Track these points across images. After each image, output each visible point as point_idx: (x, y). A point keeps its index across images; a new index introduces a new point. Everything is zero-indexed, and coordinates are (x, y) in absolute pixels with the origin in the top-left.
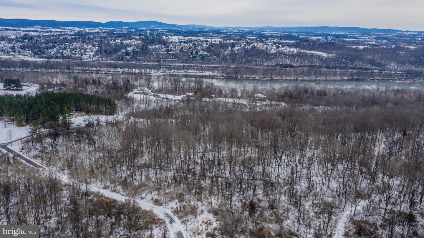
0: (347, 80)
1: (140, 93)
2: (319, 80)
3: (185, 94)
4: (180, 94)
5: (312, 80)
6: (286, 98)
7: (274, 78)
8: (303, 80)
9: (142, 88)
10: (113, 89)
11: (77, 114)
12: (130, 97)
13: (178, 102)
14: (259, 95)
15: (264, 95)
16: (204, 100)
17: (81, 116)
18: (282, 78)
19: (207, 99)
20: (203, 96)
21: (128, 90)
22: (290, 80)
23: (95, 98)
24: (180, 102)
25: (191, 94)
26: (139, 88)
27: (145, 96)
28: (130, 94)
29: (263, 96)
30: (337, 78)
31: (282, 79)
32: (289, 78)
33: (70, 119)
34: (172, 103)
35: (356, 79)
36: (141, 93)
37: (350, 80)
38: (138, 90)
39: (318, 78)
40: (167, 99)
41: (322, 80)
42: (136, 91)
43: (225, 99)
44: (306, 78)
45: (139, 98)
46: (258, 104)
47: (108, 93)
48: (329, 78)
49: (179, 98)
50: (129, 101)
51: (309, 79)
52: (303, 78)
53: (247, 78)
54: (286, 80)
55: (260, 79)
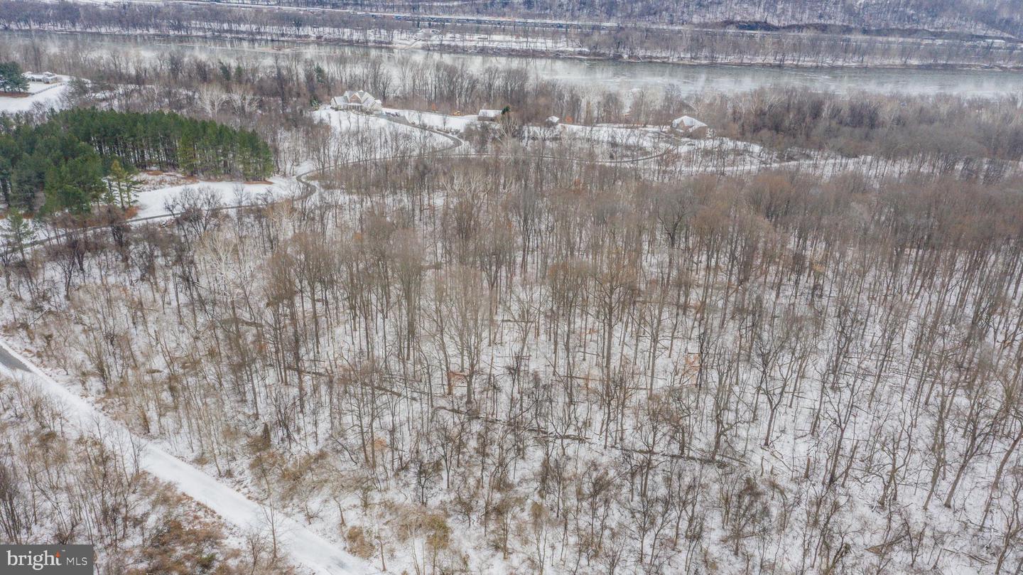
0: (919, 67)
1: (348, 109)
2: (842, 68)
3: (475, 112)
4: (463, 111)
5: (822, 67)
6: (765, 133)
7: (719, 61)
8: (797, 66)
9: (357, 94)
10: (275, 94)
11: (158, 178)
12: (321, 121)
13: (456, 137)
14: (686, 120)
15: (698, 118)
16: (529, 132)
17: (172, 184)
18: (740, 61)
19: (535, 128)
20: (528, 119)
21: (315, 100)
22: (763, 65)
23: (209, 131)
24: (461, 136)
25: (491, 113)
26: (347, 94)
27: (362, 119)
28: (322, 113)
29: (698, 124)
30: (891, 62)
31: (741, 64)
32: (759, 60)
33: (133, 198)
34: (440, 140)
35: (943, 65)
36: (354, 107)
37: (928, 67)
38: (346, 99)
39: (840, 63)
40: (423, 127)
41: (849, 68)
42: (338, 101)
43: (588, 128)
44: (808, 61)
45: (345, 124)
46: (683, 149)
47: (261, 106)
48: (868, 61)
49: (458, 123)
50: (317, 135)
51: (815, 64)
52: (799, 61)
53: (646, 60)
54: (751, 65)
55: (681, 62)
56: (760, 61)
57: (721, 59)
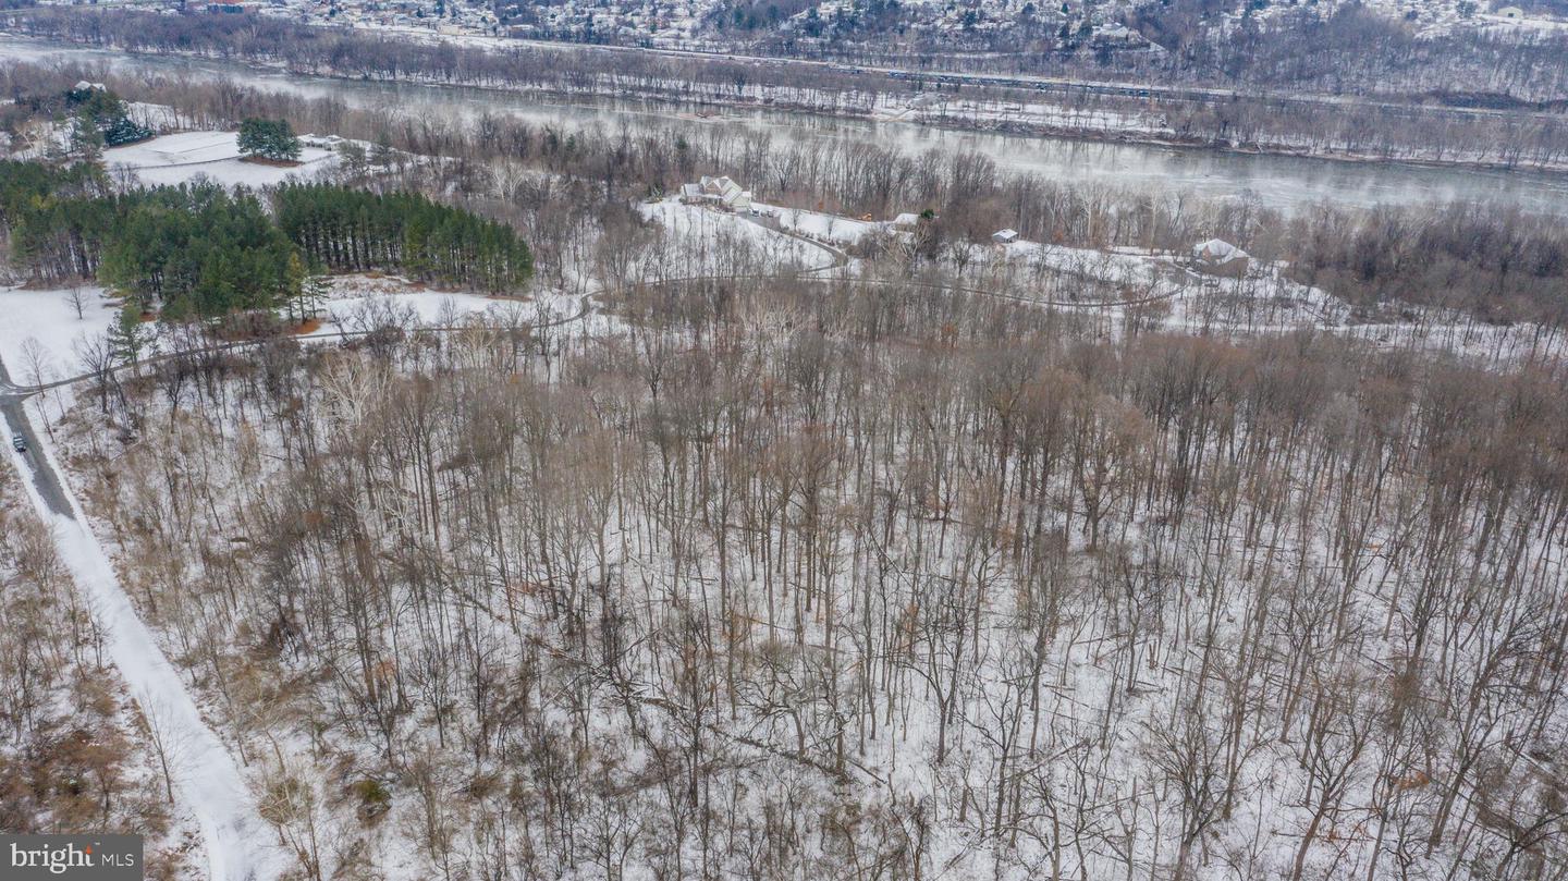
7: (1397, 156)
8: (1541, 171)
9: (717, 181)
14: (1216, 245)
15: (1243, 245)
18: (1435, 158)
22: (1478, 167)
24: (852, 250)
26: (703, 181)
31: (1437, 164)
38: (700, 188)
40: (799, 233)
42: (690, 189)
53: (1268, 151)
54: (1455, 165)
55: (1330, 156)
56: (1474, 159)
57: (1401, 153)
